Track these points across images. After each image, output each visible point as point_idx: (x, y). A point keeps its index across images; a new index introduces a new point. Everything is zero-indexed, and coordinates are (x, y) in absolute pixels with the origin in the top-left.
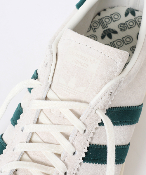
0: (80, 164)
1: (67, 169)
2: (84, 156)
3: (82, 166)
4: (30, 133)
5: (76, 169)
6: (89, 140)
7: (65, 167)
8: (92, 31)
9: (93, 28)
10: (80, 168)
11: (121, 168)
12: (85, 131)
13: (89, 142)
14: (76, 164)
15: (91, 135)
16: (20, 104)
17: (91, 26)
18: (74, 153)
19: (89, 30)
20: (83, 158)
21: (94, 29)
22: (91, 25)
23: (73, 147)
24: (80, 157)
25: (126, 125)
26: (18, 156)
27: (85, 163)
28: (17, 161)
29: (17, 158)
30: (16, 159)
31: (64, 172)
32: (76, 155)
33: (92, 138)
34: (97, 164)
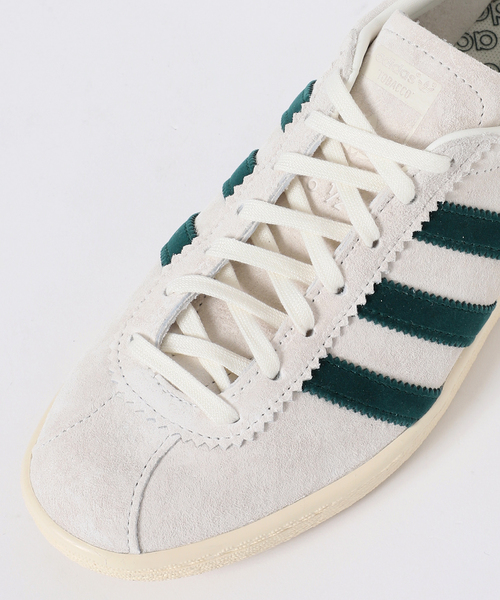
0: (351, 318)
1: (316, 322)
2: (363, 302)
3: (354, 326)
4: (253, 223)
5: (338, 329)
6: (384, 268)
7: (313, 317)
8: (489, 20)
9: (495, 14)
10: (346, 329)
11: (457, 357)
12: (375, 244)
13: (383, 273)
14: (340, 316)
15: (391, 257)
16: (256, 152)
17: (489, 8)
18: (341, 291)
19: (484, 17)
20: (359, 308)
21: (497, 17)
22: (490, 5)
23: (341, 276)
24: (351, 303)
25: (492, 257)
26: (212, 268)
27: (364, 320)
28: (208, 276)
29: (210, 269)
30: (206, 273)
31: (307, 329)
32: (343, 294)
33: (390, 264)
34: (394, 330)
